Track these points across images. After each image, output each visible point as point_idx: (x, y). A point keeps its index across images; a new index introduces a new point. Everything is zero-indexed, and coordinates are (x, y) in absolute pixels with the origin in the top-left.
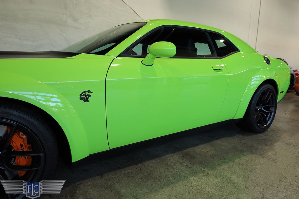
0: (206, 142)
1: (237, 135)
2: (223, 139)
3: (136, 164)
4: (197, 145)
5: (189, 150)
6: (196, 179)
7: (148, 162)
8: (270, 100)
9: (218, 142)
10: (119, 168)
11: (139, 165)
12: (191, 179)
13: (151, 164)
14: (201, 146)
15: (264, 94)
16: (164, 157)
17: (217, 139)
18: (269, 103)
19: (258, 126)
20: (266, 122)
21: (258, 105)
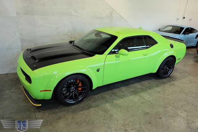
0: (138, 82)
1: (153, 79)
2: (145, 81)
3: (111, 90)
4: (134, 83)
6: (132, 97)
7: (115, 90)
9: (144, 82)
10: (105, 91)
11: (112, 91)
12: (130, 97)
13: (116, 90)
14: (136, 84)
16: (120, 88)
17: (143, 81)
18: (171, 65)
19: (163, 76)
20: (168, 74)
21: (164, 66)
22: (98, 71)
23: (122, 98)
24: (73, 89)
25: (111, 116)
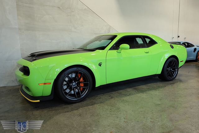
5: (136, 87)
8: (174, 65)
12: (137, 94)
14: (141, 86)
15: (170, 62)
19: (169, 78)
20: (173, 76)
21: (168, 67)
22: (100, 65)
23: (128, 95)
24: (74, 85)
25: (119, 109)
